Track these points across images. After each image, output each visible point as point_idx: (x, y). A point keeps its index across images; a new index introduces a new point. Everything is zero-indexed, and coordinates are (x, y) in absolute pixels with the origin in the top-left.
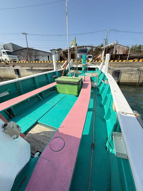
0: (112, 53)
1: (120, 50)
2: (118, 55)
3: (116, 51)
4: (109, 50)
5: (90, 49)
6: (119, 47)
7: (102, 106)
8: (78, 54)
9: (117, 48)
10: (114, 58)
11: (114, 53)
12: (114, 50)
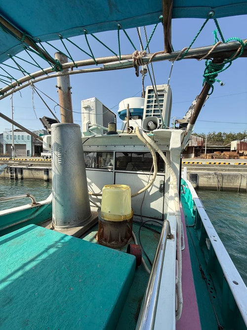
1: (193, 141)
2: (192, 147)
7: (186, 203)
10: (186, 150)
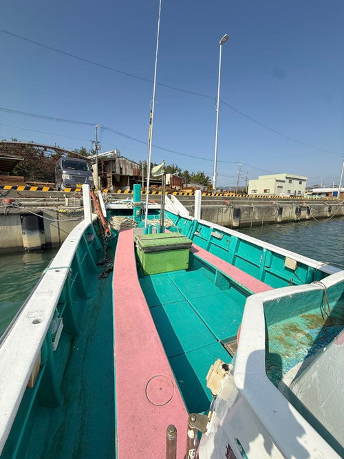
0: (113, 172)
1: (127, 167)
2: (127, 177)
3: (121, 169)
4: (105, 164)
5: (53, 154)
6: (124, 162)
8: (64, 172)
9: (121, 162)
10: (118, 181)
11: (118, 172)
12: (117, 166)
